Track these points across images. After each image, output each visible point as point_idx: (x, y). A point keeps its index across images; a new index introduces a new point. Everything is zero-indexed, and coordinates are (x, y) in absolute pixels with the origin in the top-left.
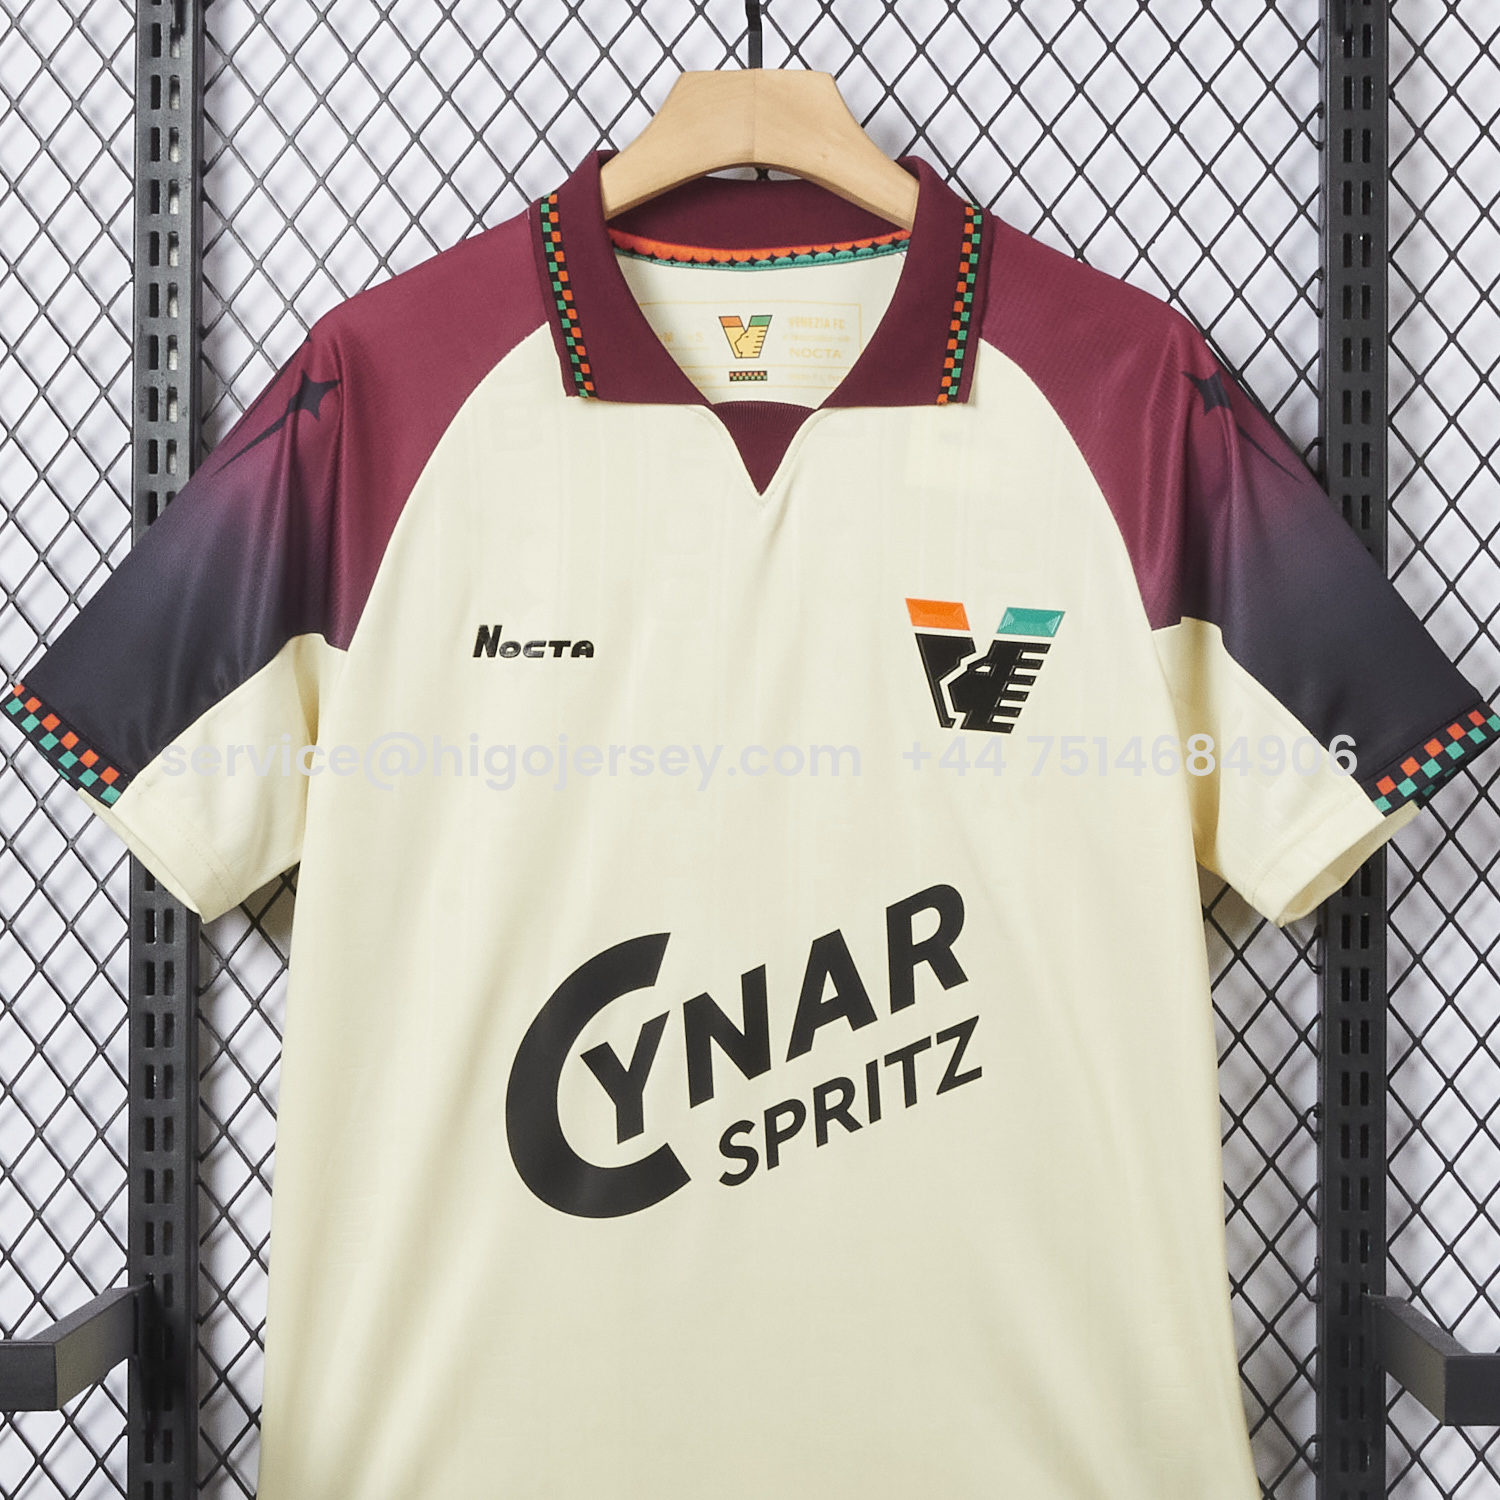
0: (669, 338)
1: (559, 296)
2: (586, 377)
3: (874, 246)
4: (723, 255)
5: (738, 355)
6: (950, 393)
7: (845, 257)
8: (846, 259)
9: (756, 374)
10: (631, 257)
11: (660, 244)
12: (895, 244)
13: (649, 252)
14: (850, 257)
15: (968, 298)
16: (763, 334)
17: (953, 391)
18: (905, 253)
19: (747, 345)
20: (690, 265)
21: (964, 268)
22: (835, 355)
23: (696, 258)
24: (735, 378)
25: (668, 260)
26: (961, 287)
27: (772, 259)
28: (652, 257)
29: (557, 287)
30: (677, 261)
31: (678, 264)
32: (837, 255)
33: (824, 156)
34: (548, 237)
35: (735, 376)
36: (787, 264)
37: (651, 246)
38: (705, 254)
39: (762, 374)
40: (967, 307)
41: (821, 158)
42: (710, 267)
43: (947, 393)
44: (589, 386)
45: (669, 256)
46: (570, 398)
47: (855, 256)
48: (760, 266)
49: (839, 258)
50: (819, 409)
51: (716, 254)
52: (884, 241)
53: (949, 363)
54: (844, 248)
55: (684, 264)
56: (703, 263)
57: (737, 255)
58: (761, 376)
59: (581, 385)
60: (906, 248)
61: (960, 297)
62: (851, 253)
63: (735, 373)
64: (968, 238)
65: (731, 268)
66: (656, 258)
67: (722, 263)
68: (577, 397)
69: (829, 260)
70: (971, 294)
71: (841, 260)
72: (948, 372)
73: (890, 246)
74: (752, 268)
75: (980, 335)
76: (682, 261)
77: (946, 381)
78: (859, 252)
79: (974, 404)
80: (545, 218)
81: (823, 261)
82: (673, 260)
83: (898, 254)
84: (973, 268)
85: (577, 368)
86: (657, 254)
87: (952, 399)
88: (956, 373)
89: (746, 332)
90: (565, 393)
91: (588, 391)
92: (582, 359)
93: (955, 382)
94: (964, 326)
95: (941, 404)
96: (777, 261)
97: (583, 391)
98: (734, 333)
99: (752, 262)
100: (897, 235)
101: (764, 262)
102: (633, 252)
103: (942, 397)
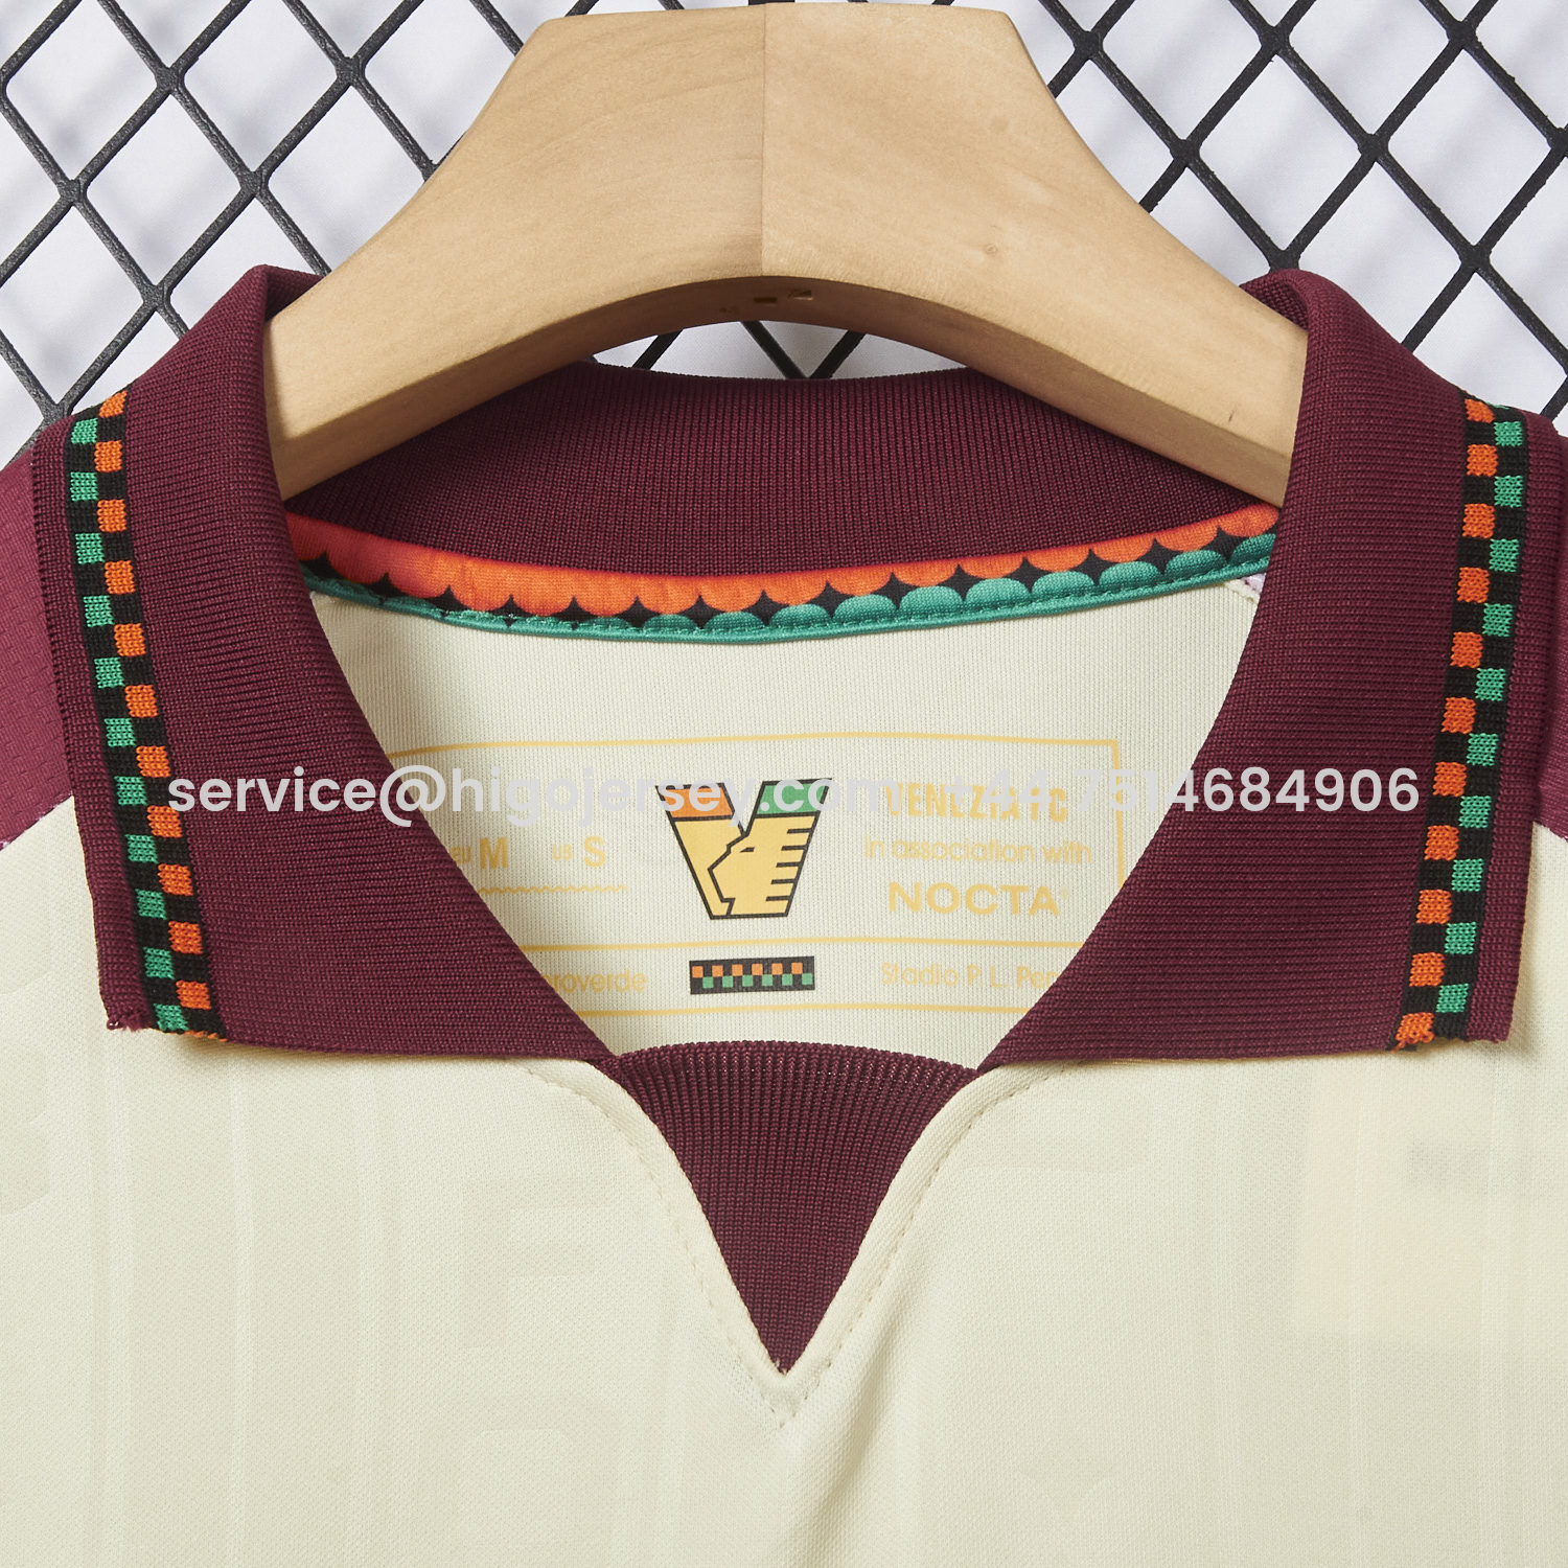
0: (494, 855)
1: (113, 703)
2: (186, 967)
3: (1159, 557)
4: (671, 595)
5: (720, 908)
6: (1441, 1008)
7: (1065, 594)
8: (1069, 602)
9: (777, 969)
10: (381, 606)
11: (471, 566)
12: (1227, 550)
13: (437, 589)
14: (1080, 592)
15: (1491, 685)
16: (801, 839)
17: (1452, 999)
18: (1258, 581)
19: (747, 879)
20: (565, 627)
21: (1472, 585)
22: (1036, 906)
23: (583, 603)
24: (708, 983)
25: (495, 612)
26: (1466, 649)
27: (829, 600)
28: (446, 604)
29: (109, 673)
30: (524, 614)
31: (528, 625)
32: (1040, 585)
33: (990, 251)
34: (84, 517)
35: (708, 977)
36: (874, 617)
37: (441, 570)
38: (610, 591)
39: (797, 968)
40: (1488, 717)
41: (981, 258)
42: (631, 632)
43: (1431, 1008)
44: (194, 995)
45: (500, 600)
46: (125, 1035)
47: (1099, 590)
48: (791, 623)
49: (1048, 595)
50: (985, 1068)
51: (646, 590)
52: (1191, 544)
53: (1433, 907)
54: (1061, 570)
55: (547, 625)
56: (607, 619)
57: (714, 593)
58: (795, 973)
59: (165, 992)
60: (1264, 563)
61: (1463, 682)
62: (1083, 579)
63: (707, 965)
64: (1481, 490)
65: (697, 634)
66: (461, 607)
67: (668, 617)
68: (149, 1033)
69: (1011, 603)
70: (1500, 673)
71: (1053, 604)
72: (1432, 938)
73: (1210, 555)
74: (766, 634)
75: (1535, 812)
76: (542, 617)
77: (1425, 969)
78: (1109, 575)
79: (1526, 1048)
80: (83, 458)
81: (994, 606)
82: (510, 613)
83: (1236, 584)
84: (1501, 588)
85: (156, 934)
86: (460, 594)
87: (1453, 1031)
88: (1461, 939)
89: (745, 834)
90: (103, 1017)
91: (186, 1012)
92: (178, 907)
93: (1457, 968)
94: (1479, 779)
95: (1411, 1047)
96: (845, 607)
97: (170, 1013)
98: (708, 839)
99: (765, 613)
100: (1230, 524)
101: (803, 610)
102: (386, 593)
103: (1416, 1025)
